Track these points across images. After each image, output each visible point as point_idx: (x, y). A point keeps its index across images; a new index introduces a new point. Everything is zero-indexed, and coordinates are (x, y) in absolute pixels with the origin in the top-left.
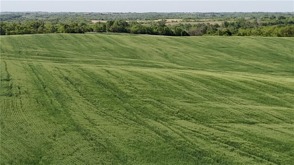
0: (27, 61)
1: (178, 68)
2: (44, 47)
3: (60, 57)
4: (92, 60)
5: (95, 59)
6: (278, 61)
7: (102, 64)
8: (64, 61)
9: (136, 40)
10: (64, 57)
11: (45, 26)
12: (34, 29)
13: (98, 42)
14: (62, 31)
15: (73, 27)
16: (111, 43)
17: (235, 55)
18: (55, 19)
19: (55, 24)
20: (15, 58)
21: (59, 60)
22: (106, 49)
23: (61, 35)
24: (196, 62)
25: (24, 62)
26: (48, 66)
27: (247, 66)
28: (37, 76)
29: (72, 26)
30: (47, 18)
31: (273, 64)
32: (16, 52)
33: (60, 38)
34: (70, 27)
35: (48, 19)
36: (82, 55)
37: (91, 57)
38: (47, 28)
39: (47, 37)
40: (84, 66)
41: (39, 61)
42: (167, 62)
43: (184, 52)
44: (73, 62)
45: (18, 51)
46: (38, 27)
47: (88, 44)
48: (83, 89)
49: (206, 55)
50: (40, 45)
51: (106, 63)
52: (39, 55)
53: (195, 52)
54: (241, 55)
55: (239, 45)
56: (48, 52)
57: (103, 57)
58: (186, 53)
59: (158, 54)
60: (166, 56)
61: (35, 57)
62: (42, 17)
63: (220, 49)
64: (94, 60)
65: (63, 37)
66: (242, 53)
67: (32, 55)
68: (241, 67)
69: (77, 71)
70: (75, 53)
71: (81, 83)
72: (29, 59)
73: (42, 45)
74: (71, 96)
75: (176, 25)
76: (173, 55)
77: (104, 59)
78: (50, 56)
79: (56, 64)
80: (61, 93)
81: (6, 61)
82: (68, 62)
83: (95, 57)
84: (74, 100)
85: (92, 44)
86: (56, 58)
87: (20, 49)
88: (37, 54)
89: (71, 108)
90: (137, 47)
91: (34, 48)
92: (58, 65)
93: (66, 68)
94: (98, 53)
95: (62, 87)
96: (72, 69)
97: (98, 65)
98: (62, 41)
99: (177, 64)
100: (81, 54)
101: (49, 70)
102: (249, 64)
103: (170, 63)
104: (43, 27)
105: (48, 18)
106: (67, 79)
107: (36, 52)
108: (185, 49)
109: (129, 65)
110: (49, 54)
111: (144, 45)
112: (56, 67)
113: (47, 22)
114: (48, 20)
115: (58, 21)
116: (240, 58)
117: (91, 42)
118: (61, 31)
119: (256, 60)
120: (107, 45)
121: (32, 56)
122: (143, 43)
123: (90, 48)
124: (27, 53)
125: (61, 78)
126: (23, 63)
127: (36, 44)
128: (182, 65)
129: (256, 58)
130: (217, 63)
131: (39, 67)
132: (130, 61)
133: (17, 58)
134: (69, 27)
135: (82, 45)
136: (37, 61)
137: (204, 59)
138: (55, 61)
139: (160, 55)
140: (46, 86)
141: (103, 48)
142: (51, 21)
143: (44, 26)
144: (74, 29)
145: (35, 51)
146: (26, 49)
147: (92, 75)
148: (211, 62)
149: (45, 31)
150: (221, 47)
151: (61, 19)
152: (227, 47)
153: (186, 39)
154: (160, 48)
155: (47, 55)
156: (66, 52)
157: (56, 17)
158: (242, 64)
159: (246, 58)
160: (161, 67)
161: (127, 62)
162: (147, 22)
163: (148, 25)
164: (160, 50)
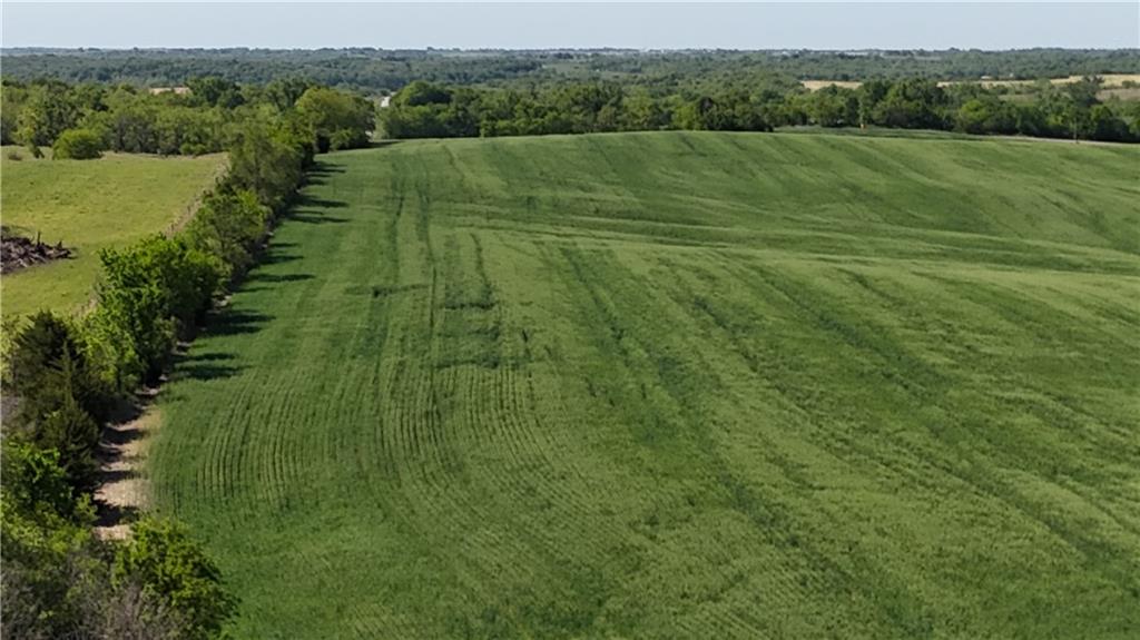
0: (558, 235)
2: (618, 184)
3: (677, 222)
4: (803, 233)
5: (814, 229)
7: (840, 251)
8: (694, 238)
10: (695, 223)
11: (625, 101)
12: (585, 115)
13: (825, 165)
14: (689, 122)
15: (734, 109)
16: (876, 170)
18: (664, 75)
19: (663, 95)
20: (512, 224)
21: (672, 233)
22: (857, 193)
23: (684, 139)
25: (545, 238)
26: (632, 253)
28: (592, 292)
29: (728, 105)
30: (634, 71)
32: (516, 200)
33: (680, 151)
34: (721, 107)
35: (636, 77)
36: (762, 215)
37: (799, 224)
38: (634, 111)
39: (632, 143)
40: (770, 258)
41: (600, 238)
44: (726, 242)
45: (522, 197)
46: (598, 108)
47: (785, 172)
48: (761, 348)
50: (604, 176)
51: (855, 246)
52: (600, 213)
56: (634, 203)
57: (844, 222)
59: (1066, 215)
61: (585, 219)
62: (616, 70)
64: (810, 233)
65: (691, 146)
67: (574, 214)
69: (741, 276)
70: (736, 209)
71: (757, 322)
72: (564, 228)
73: (614, 175)
74: (718, 373)
76: (1127, 219)
77: (845, 230)
78: (640, 218)
79: (664, 247)
80: (679, 360)
81: (481, 233)
82: (707, 240)
83: (813, 222)
84: (729, 387)
85: (802, 174)
86: (661, 224)
87: (532, 188)
88: (594, 209)
89: (715, 418)
90: (980, 187)
91: (582, 189)
92: (672, 251)
93: (699, 263)
94: (823, 206)
95: (684, 336)
96: (724, 267)
97: (822, 256)
98: (687, 159)
100: (758, 211)
101: (636, 271)
104: (619, 108)
105: (639, 71)
106: (705, 307)
107: (591, 204)
109: (942, 255)
110: (638, 210)
111: (1010, 176)
112: (662, 261)
113: (632, 87)
114: (637, 80)
115: (676, 84)
117: (798, 165)
118: (684, 123)
120: (862, 176)
121: (574, 217)
122: (1008, 169)
123: (795, 190)
124: (555, 206)
125: (679, 301)
126: (543, 243)
127: (591, 173)
131: (598, 259)
132: (950, 241)
133: (521, 225)
134: (715, 107)
135: (762, 176)
136: (594, 236)
138: (659, 238)
139: (1075, 217)
140: (625, 332)
141: (843, 190)
142: (647, 83)
143: (620, 104)
144: (734, 116)
145: (585, 200)
146: (555, 189)
147: (797, 294)
149: (625, 124)
151: (687, 77)
154: (1074, 190)
155: (629, 212)
156: (702, 204)
157: (665, 67)
161: (939, 246)
162: (1021, 85)
163: (1024, 97)
164: (1075, 197)
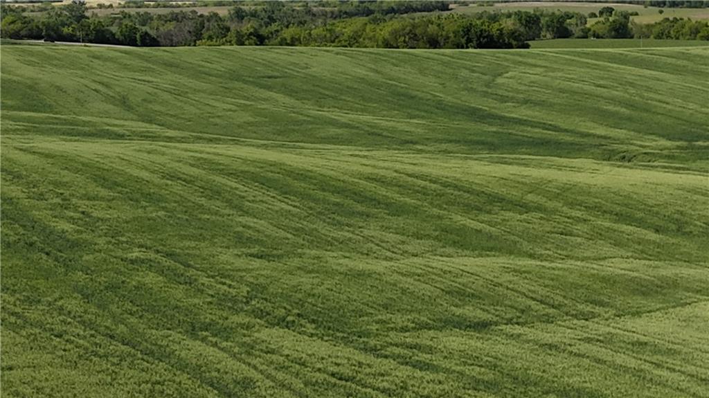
1: (170, 139)
6: (417, 113)
9: (33, 59)
17: (305, 99)
24: (211, 120)
27: (347, 127)
31: (408, 120)
42: (132, 120)
43: (173, 91)
49: (233, 100)
53: (199, 91)
54: (320, 98)
55: (308, 70)
58: (178, 93)
59: (104, 99)
60: (123, 102)
63: (263, 81)
66: (322, 91)
68: (333, 131)
75: (113, 16)
76: (144, 100)
90: (40, 79)
99: (159, 125)
102: (350, 123)
103: (140, 123)
108: (173, 83)
109: (26, 130)
111: (59, 71)
116: (320, 107)
119: (362, 111)
122: (54, 66)
128: (175, 129)
129: (361, 105)
130: (267, 120)
132: (29, 120)
137: (230, 110)
139: (109, 99)
148: (251, 119)
150: (263, 77)
152: (280, 77)
153: (166, 53)
154: (105, 80)
158: (334, 123)
159: (336, 105)
160: (121, 137)
161: (21, 123)
162: (34, 6)
163: (39, 14)
164: (107, 86)
